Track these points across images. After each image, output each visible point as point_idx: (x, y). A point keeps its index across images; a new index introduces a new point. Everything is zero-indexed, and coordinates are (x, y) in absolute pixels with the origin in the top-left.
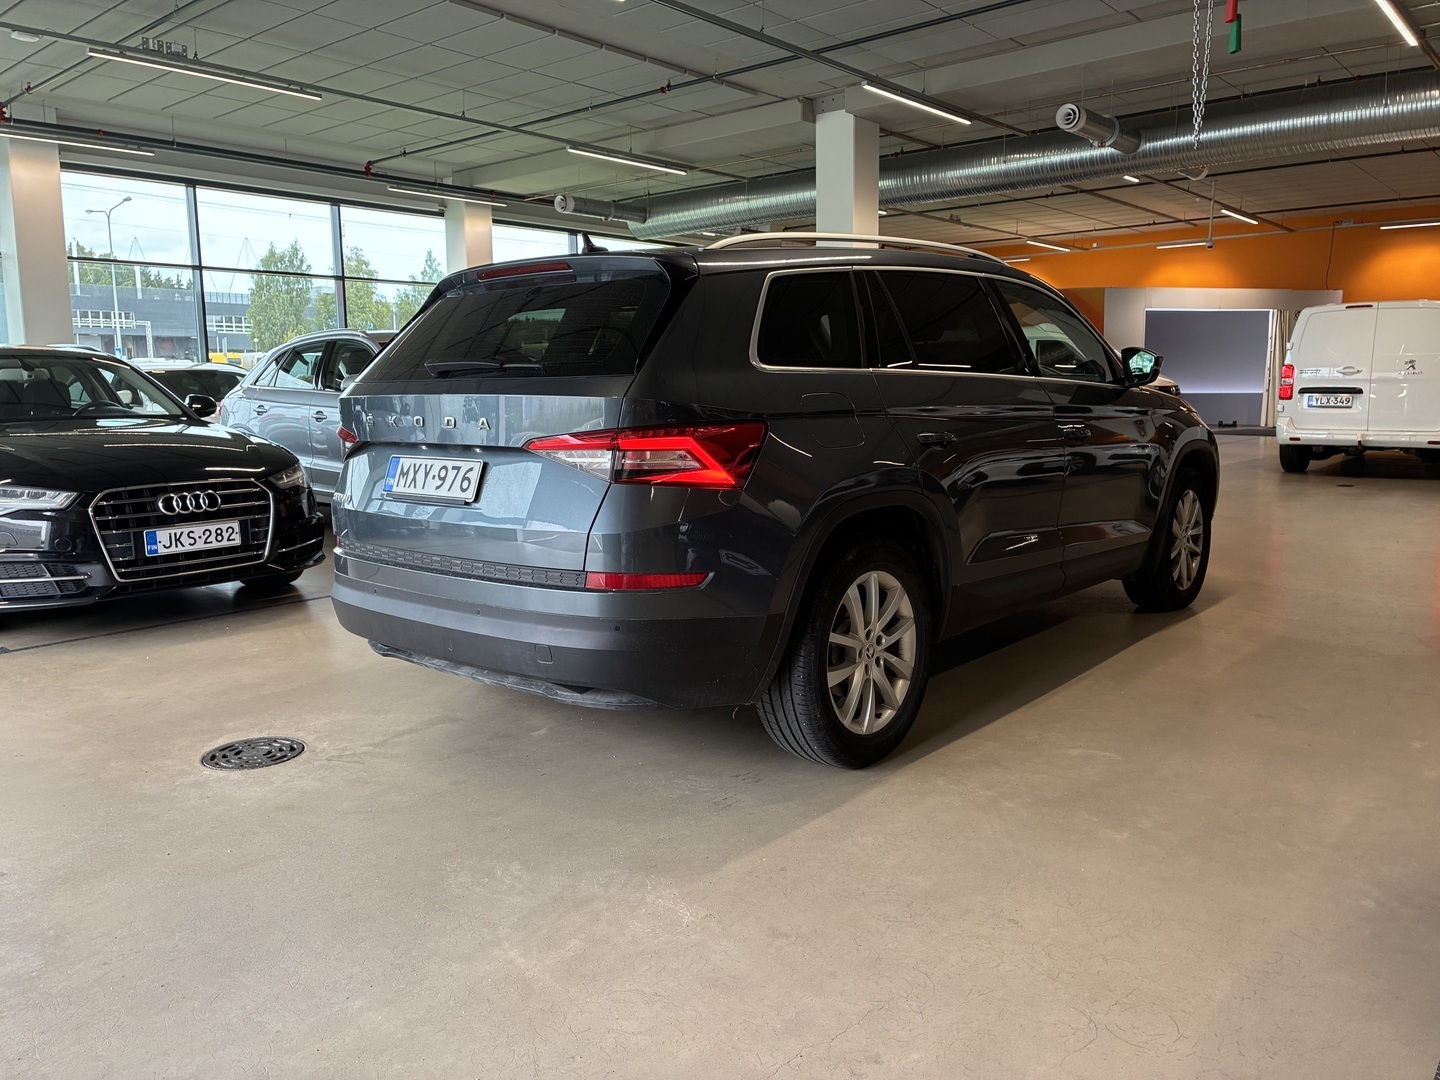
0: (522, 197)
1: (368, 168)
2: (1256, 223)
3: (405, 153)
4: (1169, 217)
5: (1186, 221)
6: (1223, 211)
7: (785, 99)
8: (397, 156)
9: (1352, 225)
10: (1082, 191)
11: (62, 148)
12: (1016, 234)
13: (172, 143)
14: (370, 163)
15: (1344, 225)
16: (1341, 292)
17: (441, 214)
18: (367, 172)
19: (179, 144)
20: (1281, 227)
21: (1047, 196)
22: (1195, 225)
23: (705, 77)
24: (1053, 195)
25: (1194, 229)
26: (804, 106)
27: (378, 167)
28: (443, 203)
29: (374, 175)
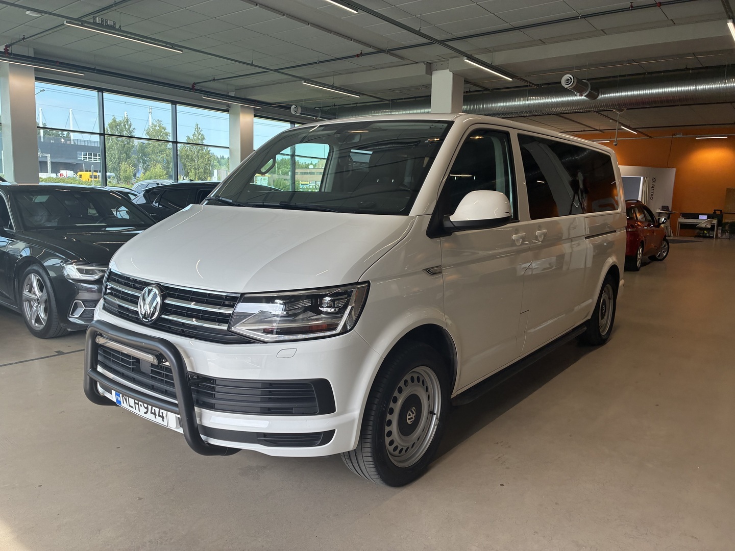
0: (270, 104)
1: (193, 86)
2: (635, 133)
3: (214, 80)
4: (592, 128)
5: (600, 130)
6: (622, 127)
7: (417, 63)
8: (210, 81)
9: (681, 136)
10: (554, 114)
11: (36, 70)
13: (94, 69)
14: (195, 84)
15: (678, 136)
16: (675, 170)
17: (227, 111)
18: (193, 88)
19: (98, 70)
20: (647, 136)
22: (604, 132)
23: (381, 51)
25: (604, 135)
26: (427, 66)
27: (198, 86)
28: (228, 106)
29: (196, 90)
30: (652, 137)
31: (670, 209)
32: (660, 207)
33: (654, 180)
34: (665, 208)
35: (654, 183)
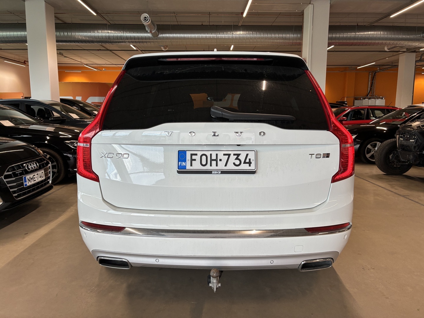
10: (108, 50)
12: (81, 62)
21: (98, 50)
24: (100, 50)
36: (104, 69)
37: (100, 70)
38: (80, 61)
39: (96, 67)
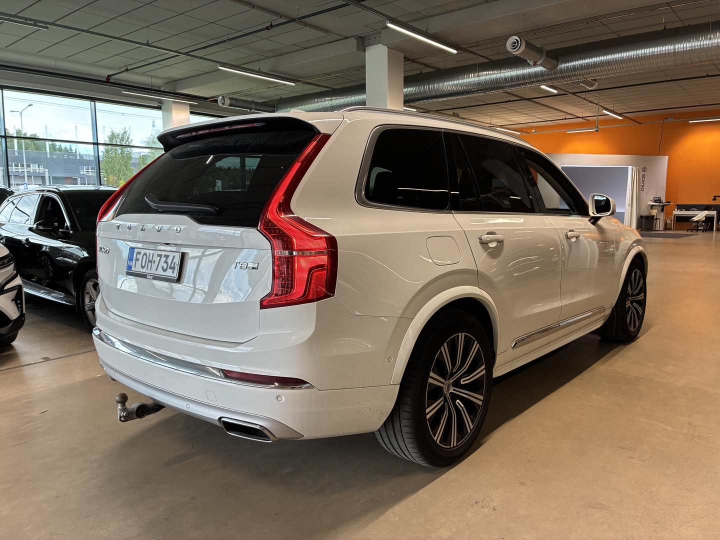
0: (206, 99)
1: (108, 79)
2: (621, 118)
3: (127, 70)
4: (574, 115)
5: (583, 118)
6: (604, 111)
7: (347, 38)
8: (123, 72)
9: (673, 120)
10: (525, 99)
12: (490, 124)
14: (109, 76)
15: (669, 120)
16: (667, 157)
17: (159, 108)
20: (635, 121)
21: (506, 102)
22: (588, 120)
23: (291, 20)
24: (509, 101)
25: (587, 123)
26: (358, 42)
27: (113, 79)
28: (161, 102)
29: (112, 83)
30: (641, 123)
31: (664, 200)
32: (652, 199)
33: (644, 169)
34: (658, 200)
35: (644, 173)
36: (533, 131)
37: (527, 133)
38: (489, 122)
39: (519, 128)
